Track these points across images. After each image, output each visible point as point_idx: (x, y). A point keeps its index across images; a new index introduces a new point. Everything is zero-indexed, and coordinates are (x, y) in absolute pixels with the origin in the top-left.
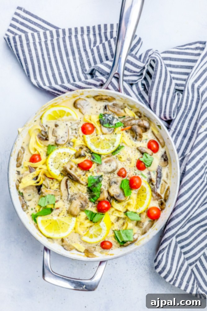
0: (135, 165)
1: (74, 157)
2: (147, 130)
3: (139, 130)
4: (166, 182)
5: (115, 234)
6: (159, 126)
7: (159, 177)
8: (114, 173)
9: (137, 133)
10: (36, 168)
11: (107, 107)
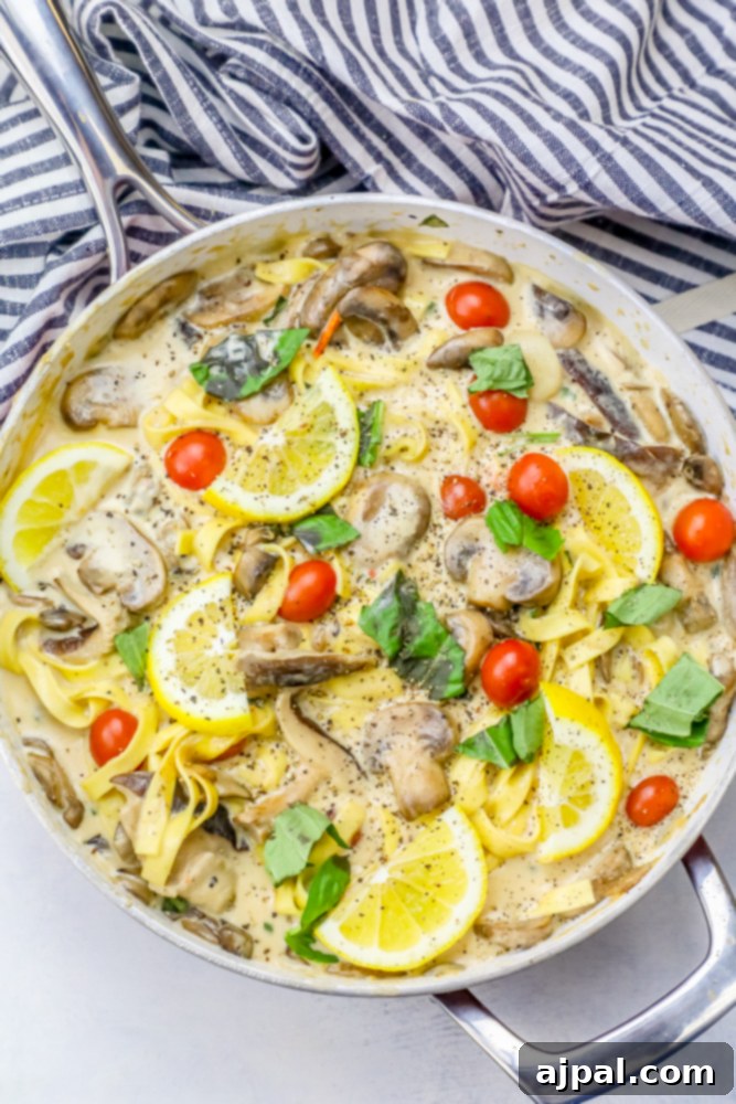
0: (479, 427)
1: (240, 603)
2: (403, 271)
3: (376, 300)
4: (639, 389)
5: (645, 730)
6: (431, 221)
7: (597, 387)
8: (435, 526)
9: (378, 311)
10: (142, 766)
11: (193, 325)
